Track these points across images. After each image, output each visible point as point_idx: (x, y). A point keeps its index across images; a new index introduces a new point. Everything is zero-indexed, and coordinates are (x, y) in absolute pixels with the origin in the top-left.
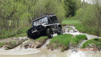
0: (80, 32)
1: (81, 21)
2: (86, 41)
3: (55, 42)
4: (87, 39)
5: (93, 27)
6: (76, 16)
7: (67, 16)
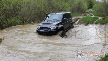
0: (94, 15)
1: (96, 10)
2: (98, 20)
3: (82, 20)
4: (98, 19)
5: (101, 13)
6: (93, 8)
7: (89, 8)
